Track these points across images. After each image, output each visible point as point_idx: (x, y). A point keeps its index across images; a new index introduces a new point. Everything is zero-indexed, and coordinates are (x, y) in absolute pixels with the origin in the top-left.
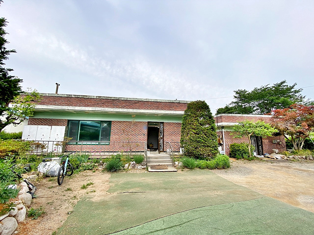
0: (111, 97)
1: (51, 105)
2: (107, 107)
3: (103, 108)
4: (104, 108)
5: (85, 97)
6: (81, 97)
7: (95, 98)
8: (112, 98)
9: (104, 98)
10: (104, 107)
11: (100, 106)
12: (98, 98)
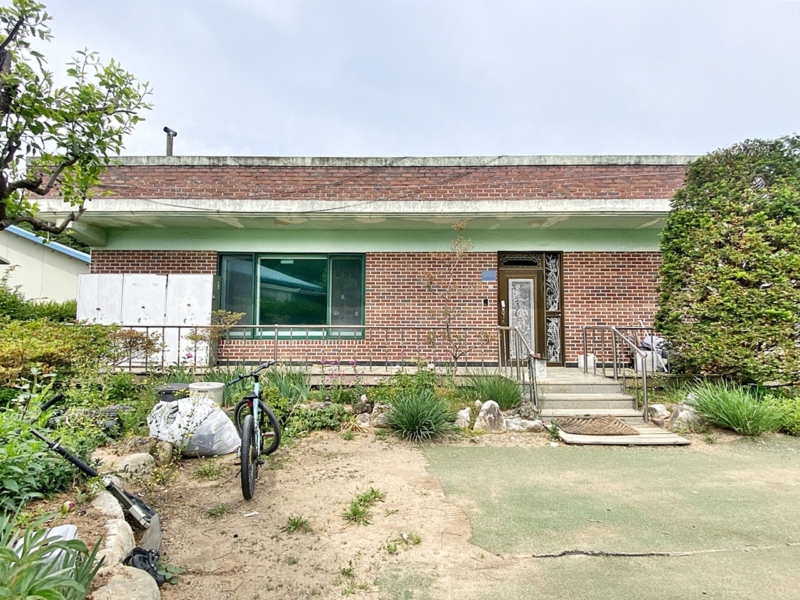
0: (365, 159)
1: (160, 196)
2: (352, 198)
3: (338, 204)
4: (343, 203)
5: (274, 163)
6: (257, 163)
7: (308, 163)
8: (369, 164)
9: (338, 163)
10: (341, 199)
11: (330, 197)
12: (317, 163)
